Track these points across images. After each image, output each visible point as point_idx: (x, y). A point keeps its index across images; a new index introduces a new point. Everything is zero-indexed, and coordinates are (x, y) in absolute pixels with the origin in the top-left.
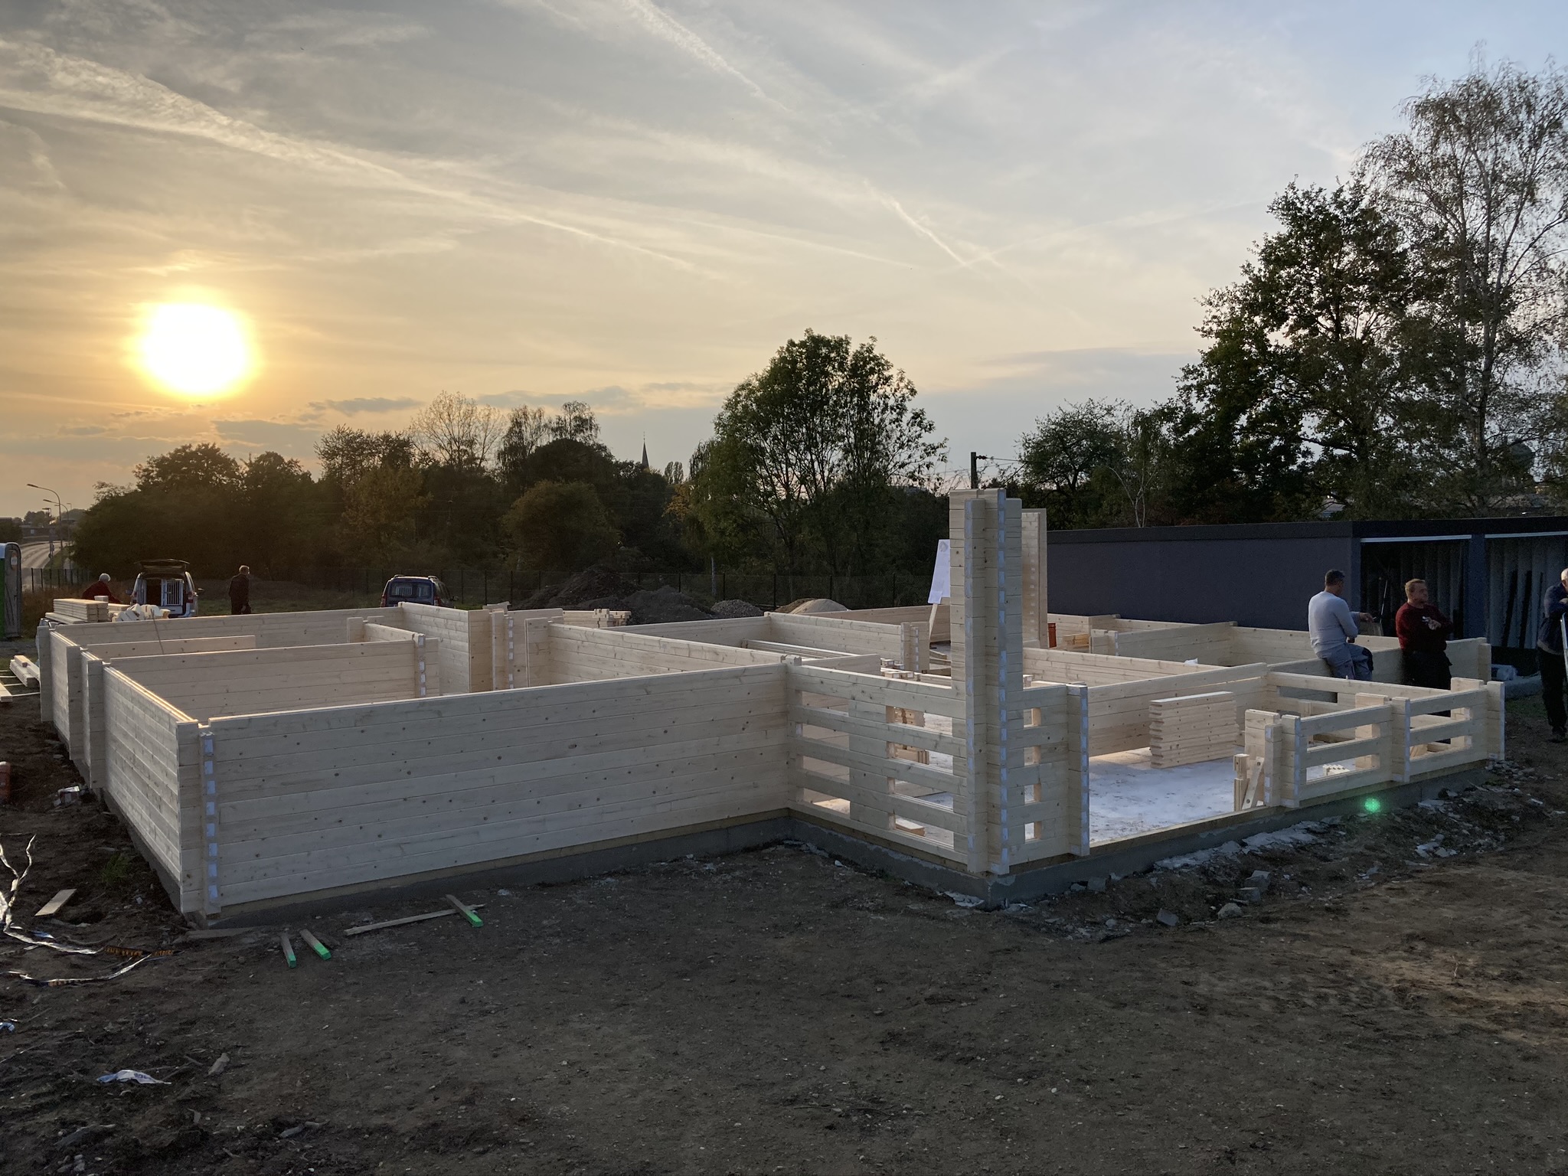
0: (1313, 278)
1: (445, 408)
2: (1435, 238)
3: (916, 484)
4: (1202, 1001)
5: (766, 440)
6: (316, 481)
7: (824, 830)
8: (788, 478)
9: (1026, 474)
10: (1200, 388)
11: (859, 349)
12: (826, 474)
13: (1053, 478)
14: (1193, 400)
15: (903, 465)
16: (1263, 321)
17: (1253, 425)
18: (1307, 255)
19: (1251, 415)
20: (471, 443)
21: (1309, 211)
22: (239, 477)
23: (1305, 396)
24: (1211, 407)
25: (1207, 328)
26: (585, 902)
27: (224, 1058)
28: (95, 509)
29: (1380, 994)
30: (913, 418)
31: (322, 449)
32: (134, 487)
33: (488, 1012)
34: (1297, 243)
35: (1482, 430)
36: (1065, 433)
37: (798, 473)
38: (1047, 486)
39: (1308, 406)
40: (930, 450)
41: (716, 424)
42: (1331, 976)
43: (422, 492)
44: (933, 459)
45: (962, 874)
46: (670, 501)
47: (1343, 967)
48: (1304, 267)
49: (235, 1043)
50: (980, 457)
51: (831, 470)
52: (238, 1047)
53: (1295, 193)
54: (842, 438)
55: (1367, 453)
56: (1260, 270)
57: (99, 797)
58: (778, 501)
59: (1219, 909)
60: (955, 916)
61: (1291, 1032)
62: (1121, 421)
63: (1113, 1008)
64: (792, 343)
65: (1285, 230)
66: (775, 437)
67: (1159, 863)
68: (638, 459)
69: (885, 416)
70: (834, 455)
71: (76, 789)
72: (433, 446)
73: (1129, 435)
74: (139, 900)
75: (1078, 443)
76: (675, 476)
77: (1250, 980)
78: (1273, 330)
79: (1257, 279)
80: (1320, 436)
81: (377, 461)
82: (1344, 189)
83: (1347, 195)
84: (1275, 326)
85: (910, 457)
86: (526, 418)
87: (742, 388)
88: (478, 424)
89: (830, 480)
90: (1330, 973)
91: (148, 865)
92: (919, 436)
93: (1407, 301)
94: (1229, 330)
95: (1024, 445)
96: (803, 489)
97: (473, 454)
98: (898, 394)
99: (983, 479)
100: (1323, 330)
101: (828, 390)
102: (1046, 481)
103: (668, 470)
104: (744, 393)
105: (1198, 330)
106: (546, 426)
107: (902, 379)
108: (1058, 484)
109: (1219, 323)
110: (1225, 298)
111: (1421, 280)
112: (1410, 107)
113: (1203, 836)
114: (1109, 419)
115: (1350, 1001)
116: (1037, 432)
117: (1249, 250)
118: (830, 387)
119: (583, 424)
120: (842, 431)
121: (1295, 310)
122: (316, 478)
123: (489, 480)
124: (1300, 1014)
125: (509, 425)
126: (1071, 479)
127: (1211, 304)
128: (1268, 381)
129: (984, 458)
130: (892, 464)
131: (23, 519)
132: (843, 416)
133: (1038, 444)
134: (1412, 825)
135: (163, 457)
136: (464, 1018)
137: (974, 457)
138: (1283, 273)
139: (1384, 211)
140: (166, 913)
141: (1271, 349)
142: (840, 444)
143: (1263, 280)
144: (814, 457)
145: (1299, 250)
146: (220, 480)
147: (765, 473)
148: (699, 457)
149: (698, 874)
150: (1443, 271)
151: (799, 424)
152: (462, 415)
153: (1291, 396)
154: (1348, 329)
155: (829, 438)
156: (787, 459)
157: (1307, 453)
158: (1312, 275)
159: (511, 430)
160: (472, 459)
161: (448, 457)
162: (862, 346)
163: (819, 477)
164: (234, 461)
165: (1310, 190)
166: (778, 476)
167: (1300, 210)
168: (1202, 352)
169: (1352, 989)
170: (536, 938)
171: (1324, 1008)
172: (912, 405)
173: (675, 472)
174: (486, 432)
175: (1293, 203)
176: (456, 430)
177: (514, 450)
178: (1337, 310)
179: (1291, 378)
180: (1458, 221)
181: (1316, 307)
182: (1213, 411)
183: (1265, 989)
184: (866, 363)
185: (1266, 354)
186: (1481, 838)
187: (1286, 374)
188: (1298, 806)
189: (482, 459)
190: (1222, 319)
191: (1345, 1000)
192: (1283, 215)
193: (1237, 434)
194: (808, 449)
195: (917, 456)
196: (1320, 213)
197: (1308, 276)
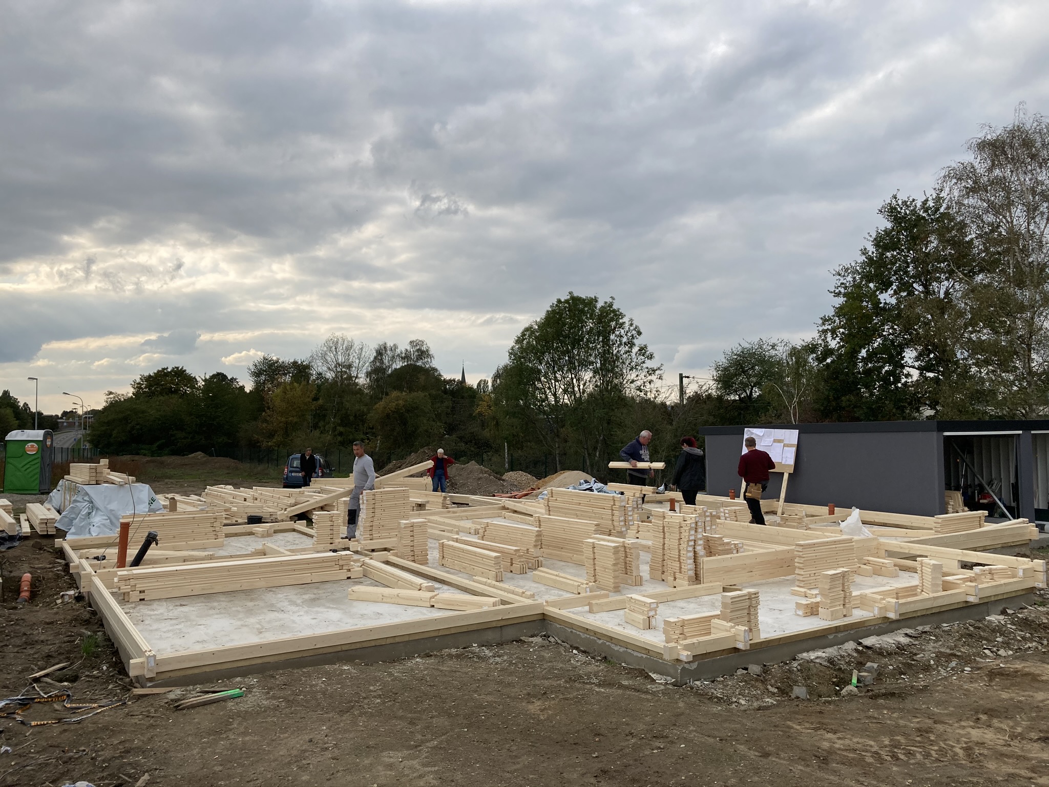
0: (909, 258)
1: (333, 345)
2: (992, 231)
3: (642, 394)
4: (825, 754)
5: (541, 364)
6: (248, 391)
7: (567, 629)
8: (556, 389)
9: (717, 388)
10: (833, 331)
11: (603, 305)
12: (581, 387)
13: (736, 392)
14: (829, 339)
15: (633, 382)
16: (875, 286)
17: (871, 356)
18: (905, 242)
19: (869, 349)
20: (349, 367)
21: (906, 214)
22: (197, 389)
23: (906, 337)
24: (841, 344)
25: (837, 291)
26: (400, 675)
27: (146, 777)
28: (105, 409)
29: (952, 751)
30: (639, 350)
31: (253, 370)
32: (130, 395)
33: (327, 749)
34: (897, 235)
35: (1030, 360)
36: (743, 361)
37: (563, 387)
38: (732, 397)
39: (908, 344)
40: (652, 371)
41: (509, 352)
42: (918, 739)
43: (316, 399)
44: (653, 377)
45: (661, 661)
46: (478, 405)
47: (927, 732)
48: (903, 250)
49: (155, 767)
50: (686, 377)
51: (584, 385)
52: (156, 769)
53: (897, 202)
54: (592, 363)
55: (950, 376)
56: (873, 253)
57: (87, 598)
58: (549, 405)
59: (841, 689)
60: (654, 690)
61: (887, 777)
62: (781, 352)
63: (761, 756)
64: (559, 301)
65: (889, 225)
66: (547, 362)
67: (799, 655)
68: (458, 377)
69: (620, 349)
70: (587, 375)
71: (71, 592)
72: (325, 368)
73: (788, 363)
74: (105, 668)
75: (753, 368)
76: (483, 389)
77: (860, 740)
78: (882, 293)
79: (870, 259)
80: (917, 364)
81: (288, 378)
82: (929, 199)
83: (931, 203)
84: (884, 289)
85: (637, 376)
86: (386, 350)
87: (527, 330)
88: (355, 354)
89: (584, 391)
90: (918, 736)
91: (113, 644)
92: (644, 362)
93: (974, 273)
94: (852, 293)
95: (716, 369)
96: (566, 397)
97: (351, 374)
98: (629, 334)
99: (687, 391)
100: (916, 293)
101: (583, 332)
102: (731, 393)
103: (479, 384)
104: (528, 333)
105: (832, 292)
106: (398, 355)
107: (631, 325)
108: (739, 395)
109: (845, 288)
110: (849, 271)
111: (983, 259)
112: (973, 145)
113: (831, 637)
114: (774, 352)
115: (932, 756)
116: (724, 360)
117: (865, 238)
118: (584, 330)
119: (423, 354)
120: (592, 359)
121: (897, 279)
122: (248, 388)
123: (360, 391)
124: (894, 764)
125: (375, 354)
126: (748, 392)
127: (840, 275)
128: (880, 327)
129: (688, 377)
130: (625, 381)
131: (60, 415)
132: (592, 349)
133: (726, 369)
134: (982, 633)
135: (150, 375)
136: (310, 753)
137: (681, 377)
138: (889, 254)
139: (957, 213)
140: (121, 677)
141: (882, 305)
142: (591, 367)
143: (875, 259)
144: (573, 376)
145: (899, 239)
146: (186, 390)
147: (540, 385)
148: (497, 376)
149: (479, 657)
150: (999, 253)
151: (564, 353)
152: (344, 348)
153: (896, 337)
154: (934, 291)
155: (585, 364)
156: (556, 377)
157: (908, 375)
158: (908, 256)
159: (375, 358)
160: (350, 377)
161: (334, 376)
162: (606, 303)
163: (576, 389)
164: (195, 378)
165: (907, 200)
166: (549, 388)
167: (900, 213)
168: (834, 307)
169: (933, 748)
170: (365, 698)
171: (912, 761)
172: (639, 342)
173: (483, 387)
174: (359, 360)
175: (896, 209)
176: (340, 358)
177: (377, 371)
178: (926, 280)
179: (895, 325)
180: (1007, 220)
181: (911, 277)
182: (843, 347)
183: (871, 746)
184: (607, 314)
185: (879, 309)
186: (1031, 643)
187: (893, 322)
188: (898, 618)
189: (357, 377)
190: (848, 285)
191: (927, 755)
192: (888, 216)
193: (860, 362)
194: (569, 370)
195: (642, 376)
196: (914, 215)
197: (906, 256)
